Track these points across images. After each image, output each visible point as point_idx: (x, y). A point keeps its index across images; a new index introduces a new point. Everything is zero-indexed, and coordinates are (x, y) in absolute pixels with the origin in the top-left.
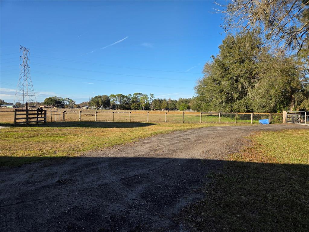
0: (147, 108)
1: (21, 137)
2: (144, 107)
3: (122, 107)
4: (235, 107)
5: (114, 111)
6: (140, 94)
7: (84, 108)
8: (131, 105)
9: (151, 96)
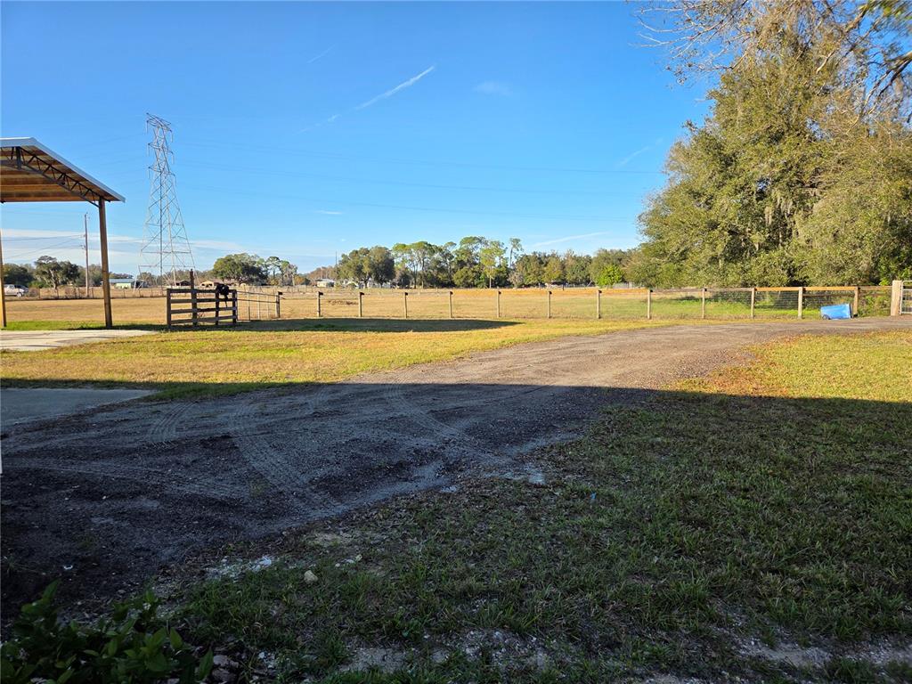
0: (501, 281)
2: (491, 277)
3: (428, 282)
4: (756, 272)
5: (407, 291)
6: (480, 241)
7: (322, 284)
8: (455, 272)
9: (514, 246)
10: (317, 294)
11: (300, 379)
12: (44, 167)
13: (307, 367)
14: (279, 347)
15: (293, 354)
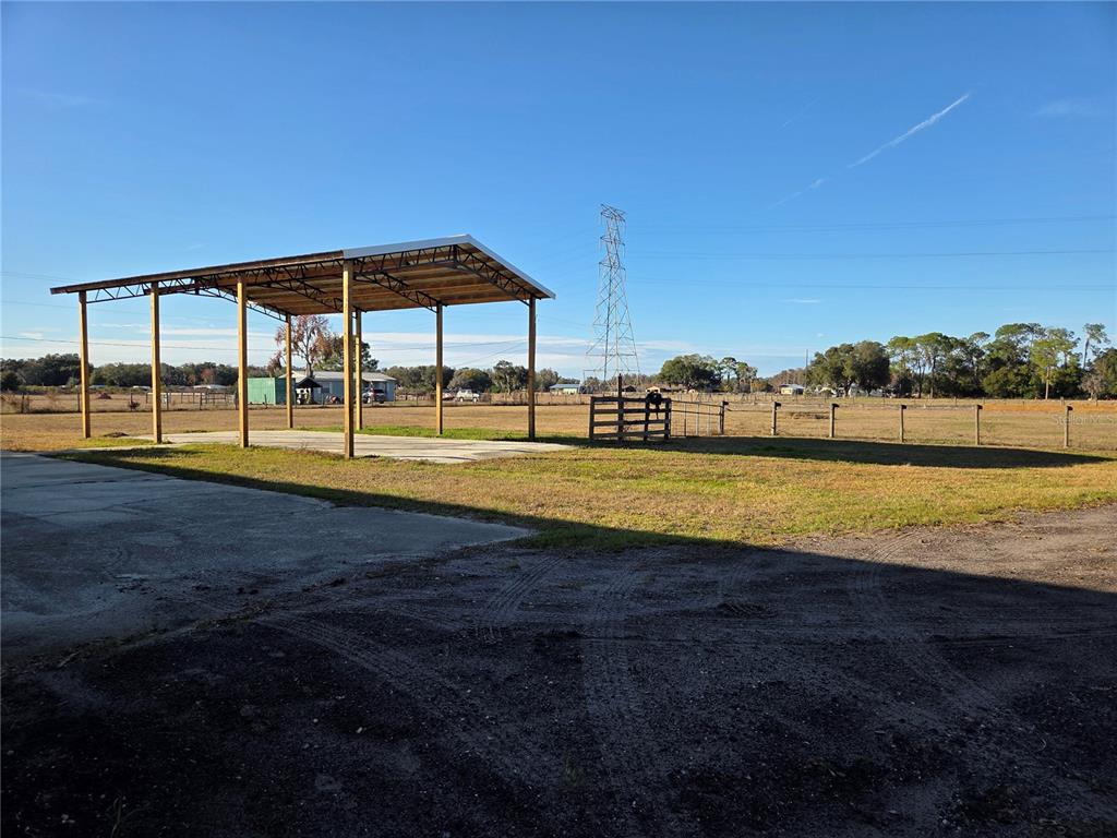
0: (1068, 387)
1: (609, 477)
2: (1048, 383)
3: (941, 388)
5: (906, 402)
6: (1031, 329)
7: (787, 391)
8: (985, 376)
9: (1093, 336)
10: (773, 405)
11: (718, 534)
12: (479, 265)
13: (736, 513)
14: (707, 478)
15: (724, 490)
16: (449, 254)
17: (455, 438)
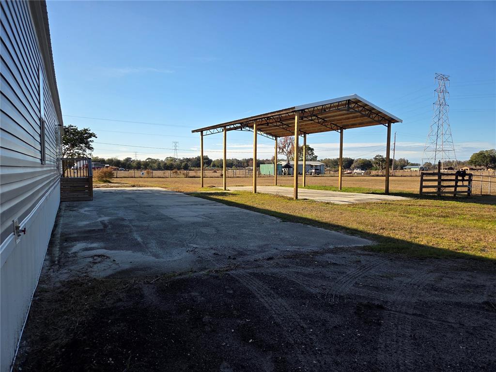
1: (427, 215)
16: (346, 104)
17: (347, 192)
